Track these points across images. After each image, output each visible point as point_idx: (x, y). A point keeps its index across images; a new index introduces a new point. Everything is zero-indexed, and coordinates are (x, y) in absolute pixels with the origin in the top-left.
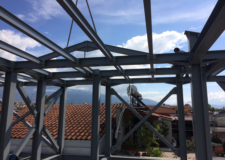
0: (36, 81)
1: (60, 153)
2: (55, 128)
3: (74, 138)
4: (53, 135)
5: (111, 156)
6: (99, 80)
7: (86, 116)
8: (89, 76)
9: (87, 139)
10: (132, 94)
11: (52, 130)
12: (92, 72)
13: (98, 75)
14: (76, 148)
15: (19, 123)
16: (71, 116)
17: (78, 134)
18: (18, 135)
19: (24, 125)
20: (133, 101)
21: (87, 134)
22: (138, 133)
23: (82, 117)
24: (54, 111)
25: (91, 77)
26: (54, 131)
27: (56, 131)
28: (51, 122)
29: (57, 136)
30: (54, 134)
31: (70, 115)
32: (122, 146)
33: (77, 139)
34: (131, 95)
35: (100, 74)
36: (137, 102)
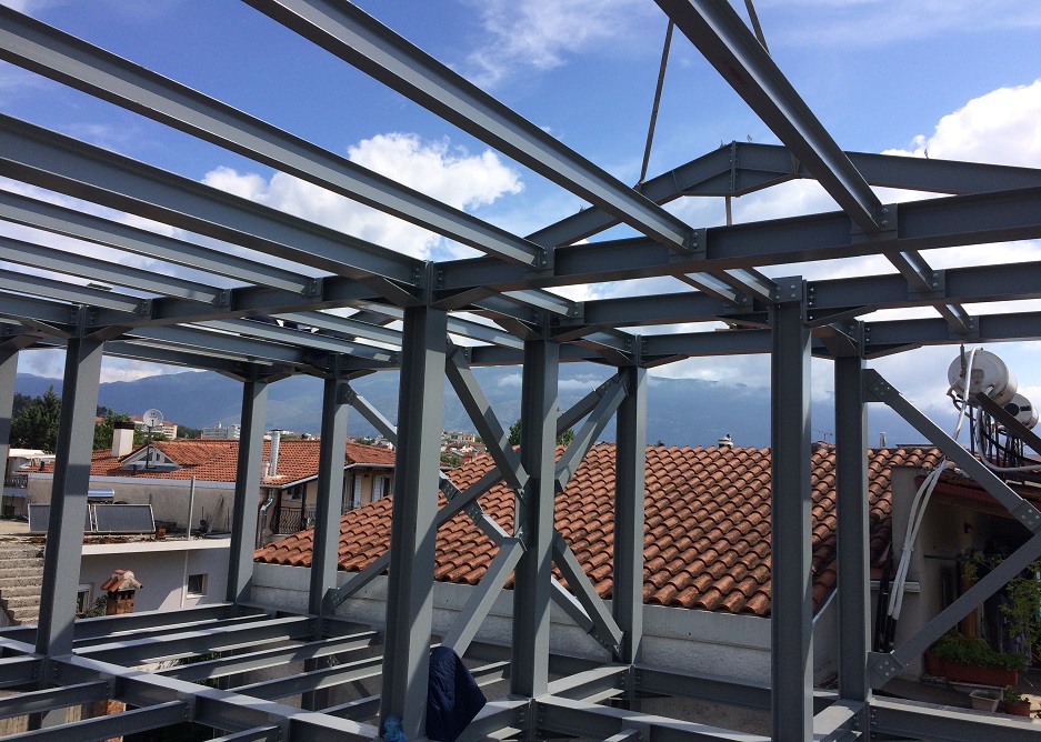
0: (519, 345)
1: (626, 661)
2: (598, 546)
3: (684, 598)
4: (593, 577)
5: (873, 701)
6: (803, 330)
7: (735, 500)
8: (750, 310)
9: (749, 611)
10: (978, 399)
11: (588, 558)
12: (765, 292)
13: (796, 304)
14: (698, 646)
15: (456, 519)
16: (663, 498)
17: (701, 582)
18: (456, 567)
19: (473, 527)
20: (983, 434)
21: (745, 586)
22: (1019, 602)
23: (714, 504)
24: (591, 473)
25: (763, 318)
26: (595, 561)
27: (604, 563)
28: (580, 523)
29: (609, 583)
30: (598, 573)
31: (662, 493)
32: (926, 657)
33: (701, 606)
34: (972, 403)
35: (810, 300)
36: (1003, 439)
